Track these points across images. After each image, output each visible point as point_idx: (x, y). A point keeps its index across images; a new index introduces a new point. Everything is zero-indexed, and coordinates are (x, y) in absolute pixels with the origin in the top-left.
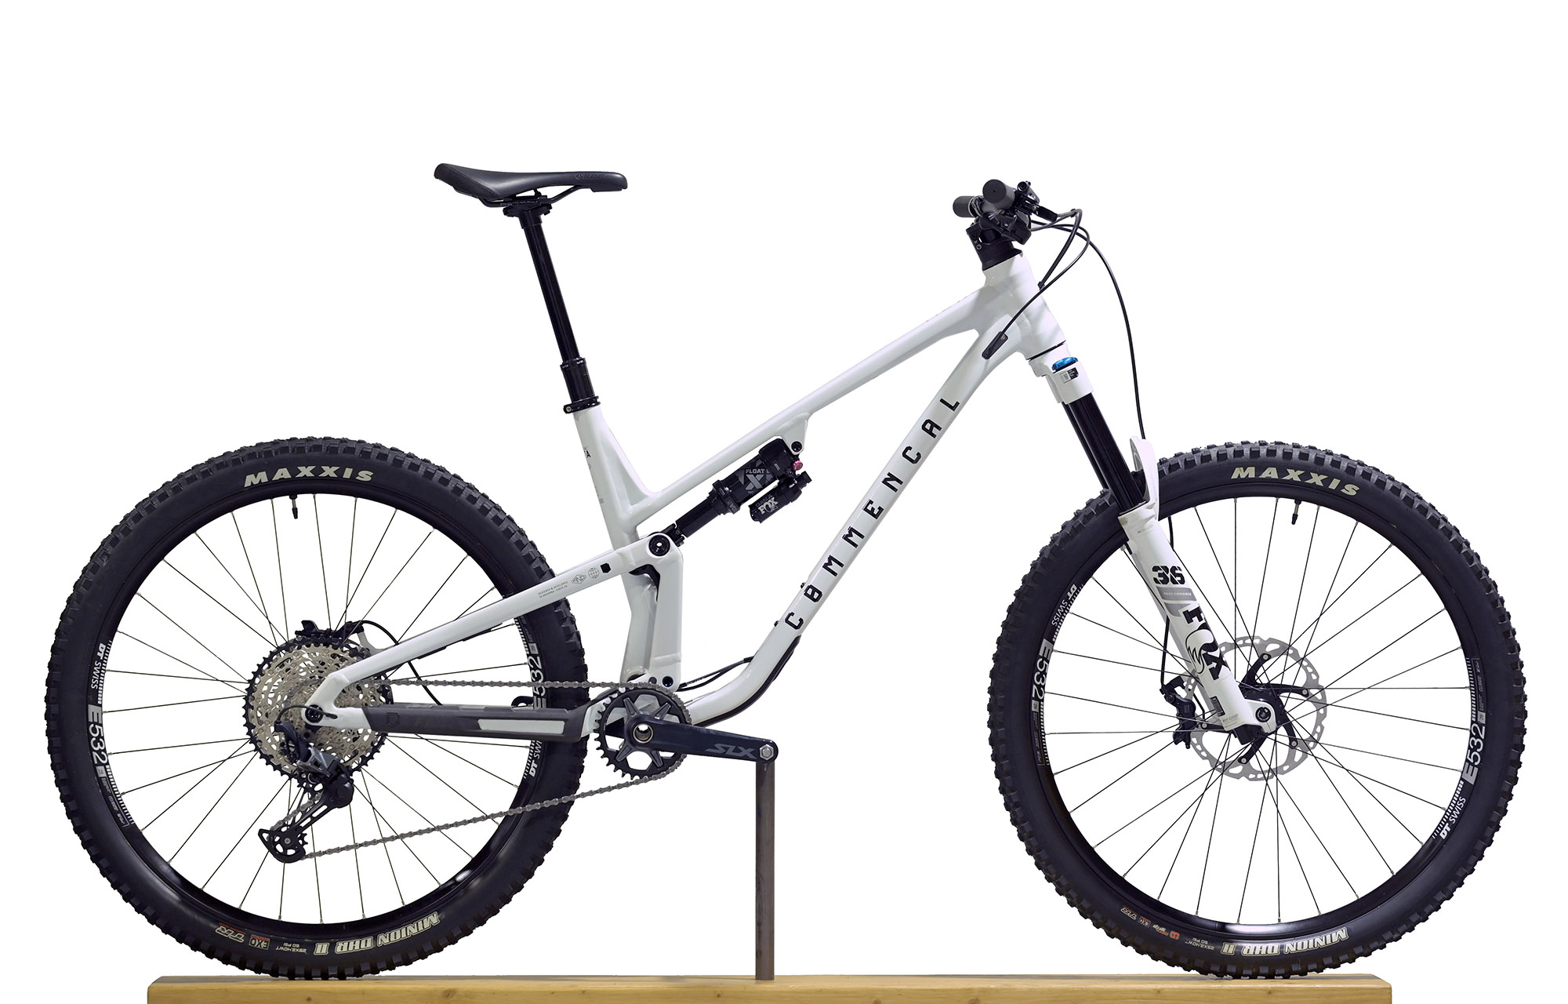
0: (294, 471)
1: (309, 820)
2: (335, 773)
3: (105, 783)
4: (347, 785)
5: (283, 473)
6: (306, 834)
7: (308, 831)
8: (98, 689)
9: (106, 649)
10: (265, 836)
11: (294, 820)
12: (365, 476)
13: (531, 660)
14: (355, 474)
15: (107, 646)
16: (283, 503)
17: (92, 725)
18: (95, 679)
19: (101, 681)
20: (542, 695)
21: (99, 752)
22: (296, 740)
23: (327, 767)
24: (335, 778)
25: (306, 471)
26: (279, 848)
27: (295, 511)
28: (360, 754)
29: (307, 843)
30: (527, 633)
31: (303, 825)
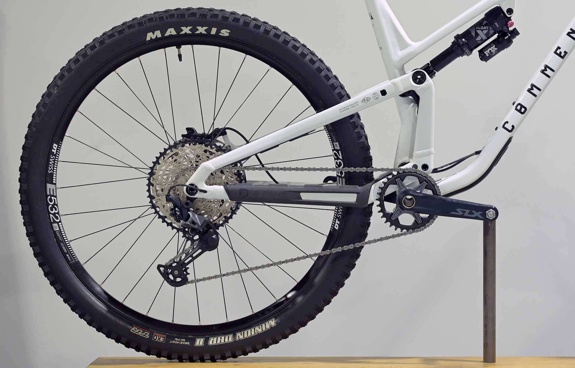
0: (178, 30)
1: (190, 258)
2: (206, 229)
3: (58, 234)
4: (214, 237)
5: (171, 31)
6: (188, 268)
7: (190, 266)
8: (53, 174)
9: (58, 147)
10: (162, 269)
11: (180, 259)
12: (225, 33)
13: (335, 153)
14: (218, 31)
15: (58, 145)
16: (172, 51)
17: (49, 197)
18: (51, 167)
19: (55, 168)
20: (343, 176)
21: (54, 214)
22: (180, 207)
23: (200, 224)
24: (206, 232)
25: (186, 30)
26: (171, 277)
27: (180, 56)
29: (189, 274)
30: (332, 135)
31: (186, 262)
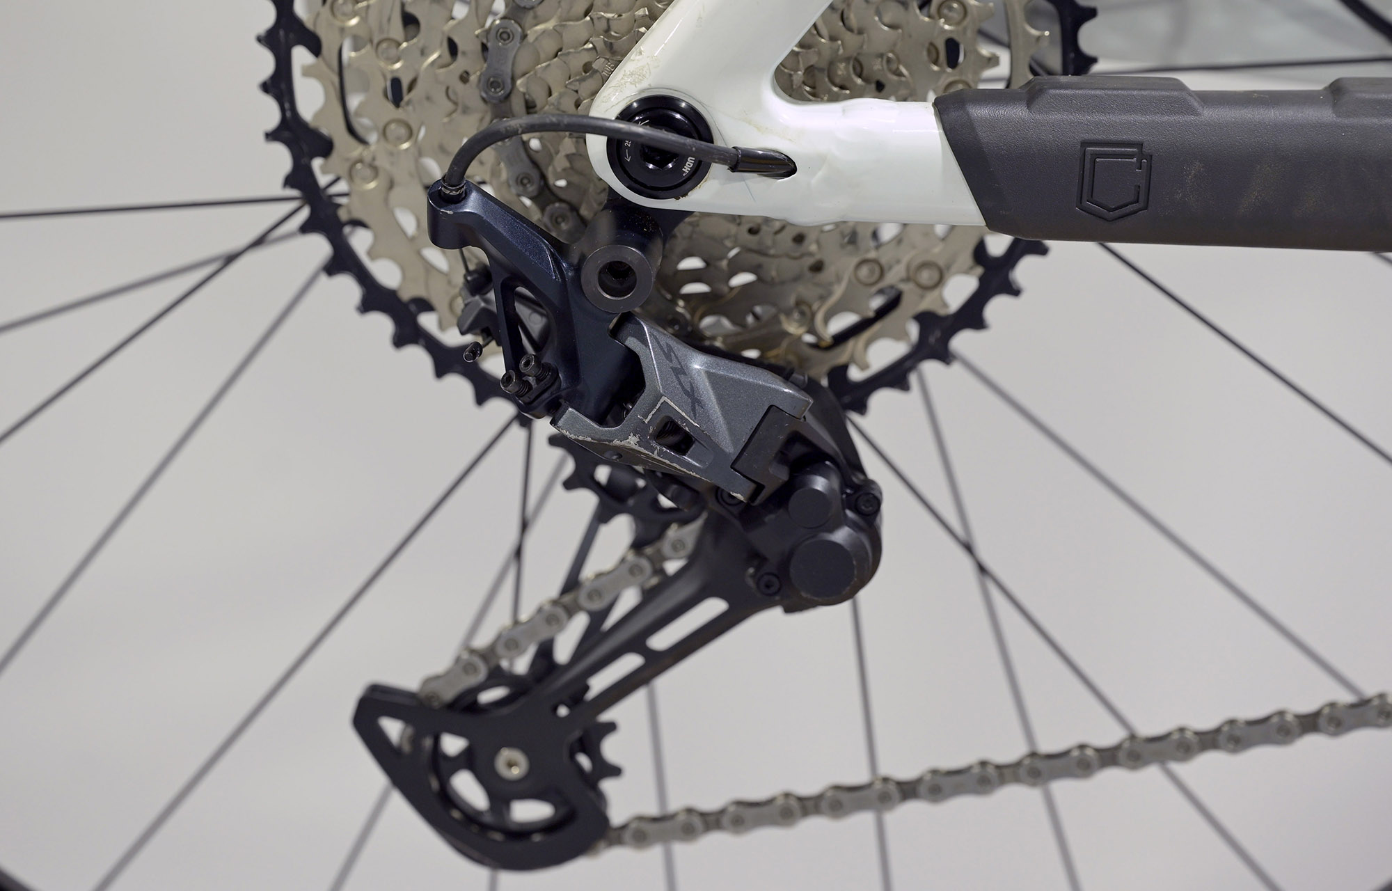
1: (630, 662)
4: (841, 536)
6: (611, 727)
7: (623, 713)
10: (393, 728)
11: (545, 651)
23: (730, 448)
26: (466, 786)
28: (915, 302)
29: (615, 771)
31: (599, 683)
